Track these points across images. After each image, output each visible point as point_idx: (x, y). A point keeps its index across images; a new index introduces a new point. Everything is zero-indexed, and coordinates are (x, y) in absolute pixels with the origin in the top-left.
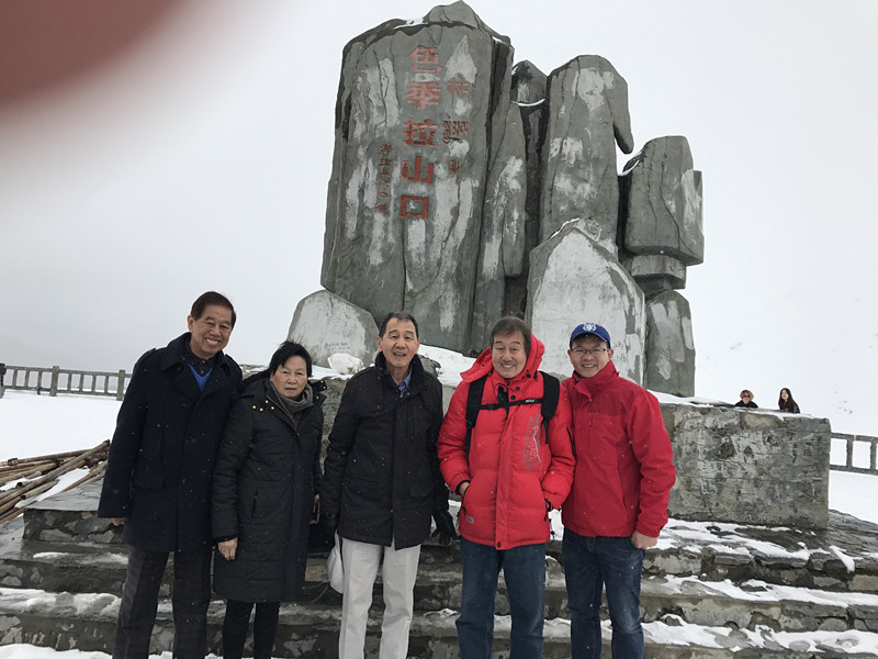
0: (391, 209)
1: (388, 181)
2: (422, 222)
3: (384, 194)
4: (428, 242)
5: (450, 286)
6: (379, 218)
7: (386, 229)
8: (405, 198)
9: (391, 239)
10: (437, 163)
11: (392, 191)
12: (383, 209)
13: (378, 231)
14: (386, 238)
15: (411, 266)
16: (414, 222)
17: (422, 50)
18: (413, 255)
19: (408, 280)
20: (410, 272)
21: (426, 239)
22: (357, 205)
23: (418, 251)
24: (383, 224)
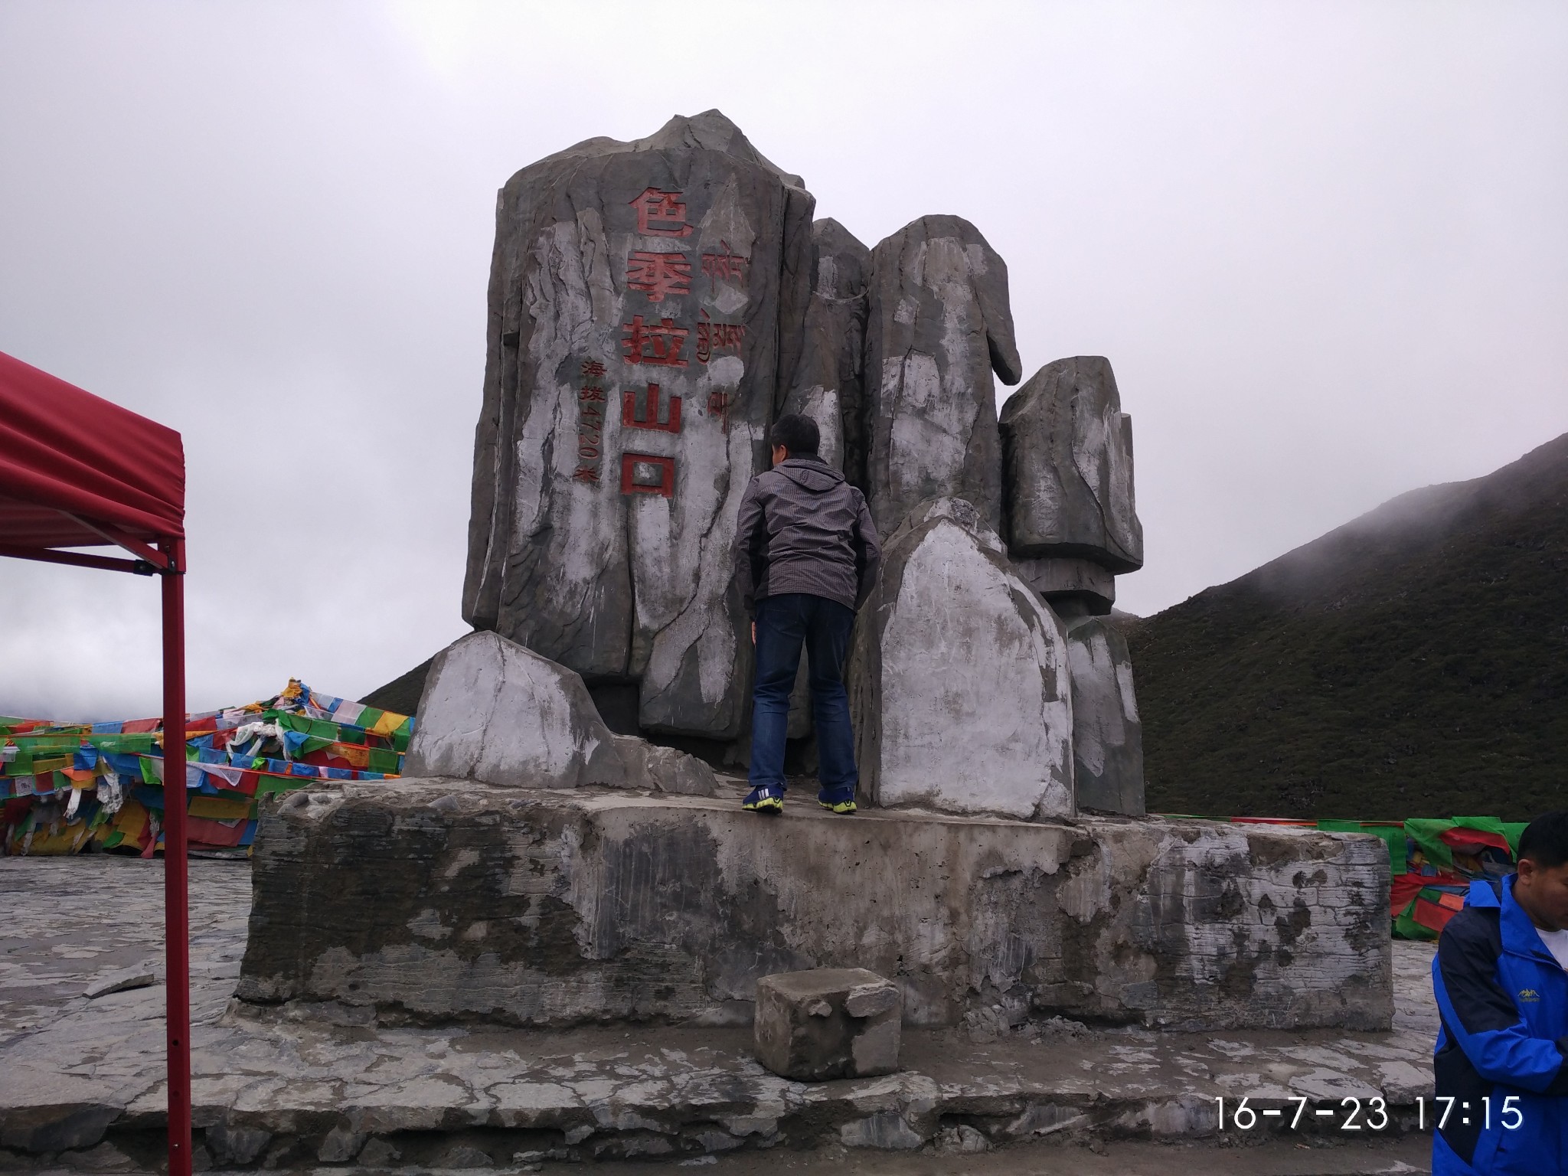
0: (605, 477)
1: (599, 426)
2: (663, 502)
3: (590, 451)
4: (675, 537)
5: (718, 617)
6: (581, 493)
7: (595, 514)
8: (629, 459)
9: (606, 531)
10: (688, 396)
11: (606, 443)
12: (589, 475)
13: (579, 519)
14: (596, 532)
15: (643, 581)
16: (647, 501)
17: (657, 196)
18: (648, 561)
19: (639, 608)
20: (641, 594)
21: (671, 532)
22: (541, 471)
23: (655, 554)
24: (590, 506)
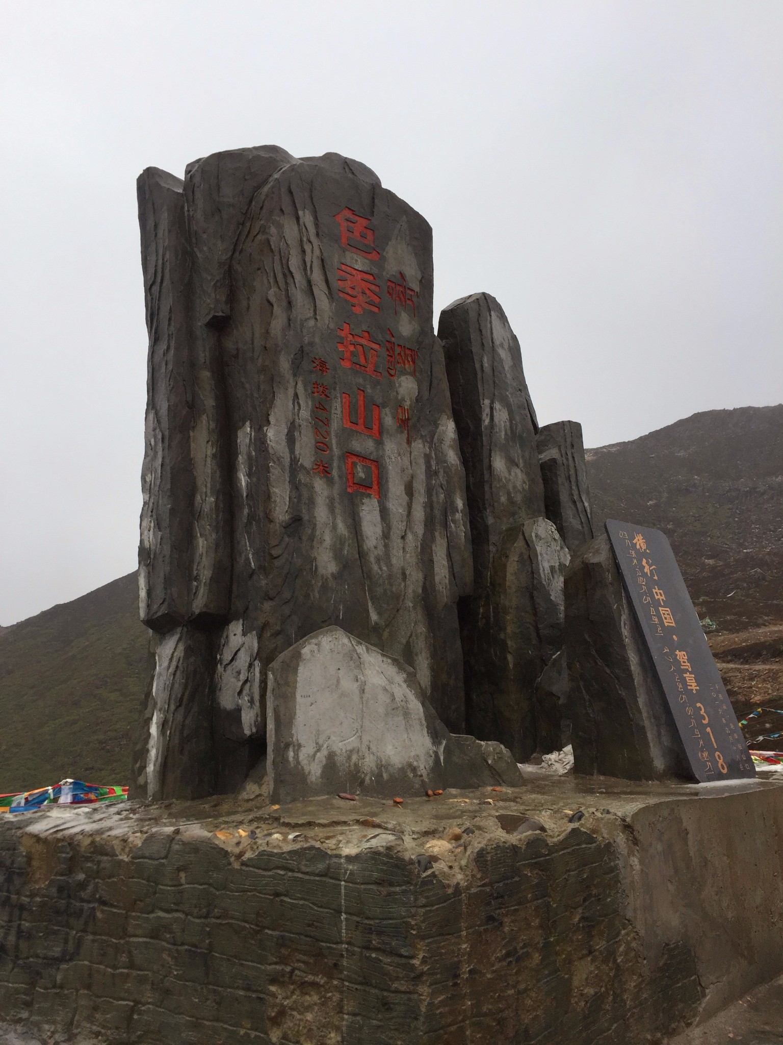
0: (335, 473)
1: (327, 422)
2: (375, 502)
3: (322, 446)
4: (386, 536)
5: (420, 616)
6: (319, 485)
7: (332, 509)
8: (350, 458)
9: (342, 528)
10: (384, 405)
11: (334, 441)
12: (324, 470)
13: (321, 513)
14: (334, 527)
15: (370, 577)
16: (365, 501)
17: (352, 217)
18: (372, 559)
19: (369, 604)
20: (370, 590)
21: (383, 532)
22: (287, 461)
23: (376, 553)
24: (327, 500)
